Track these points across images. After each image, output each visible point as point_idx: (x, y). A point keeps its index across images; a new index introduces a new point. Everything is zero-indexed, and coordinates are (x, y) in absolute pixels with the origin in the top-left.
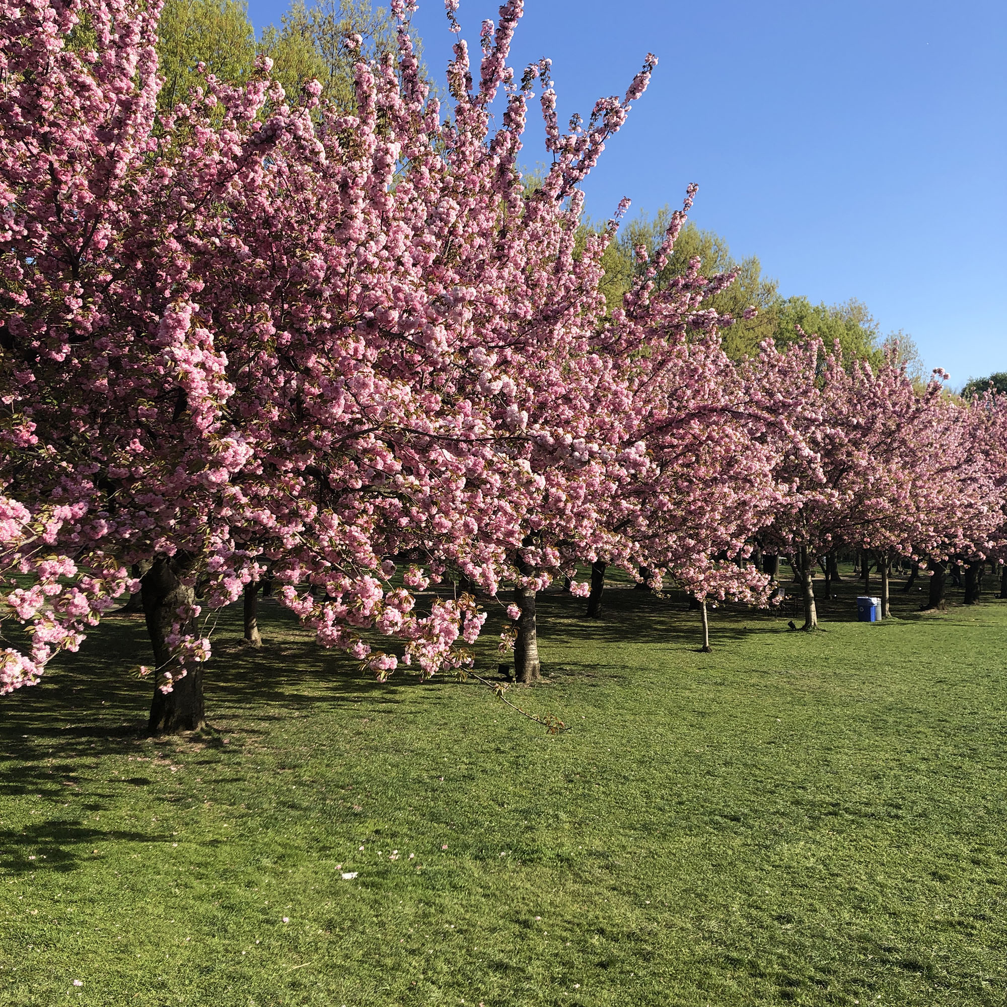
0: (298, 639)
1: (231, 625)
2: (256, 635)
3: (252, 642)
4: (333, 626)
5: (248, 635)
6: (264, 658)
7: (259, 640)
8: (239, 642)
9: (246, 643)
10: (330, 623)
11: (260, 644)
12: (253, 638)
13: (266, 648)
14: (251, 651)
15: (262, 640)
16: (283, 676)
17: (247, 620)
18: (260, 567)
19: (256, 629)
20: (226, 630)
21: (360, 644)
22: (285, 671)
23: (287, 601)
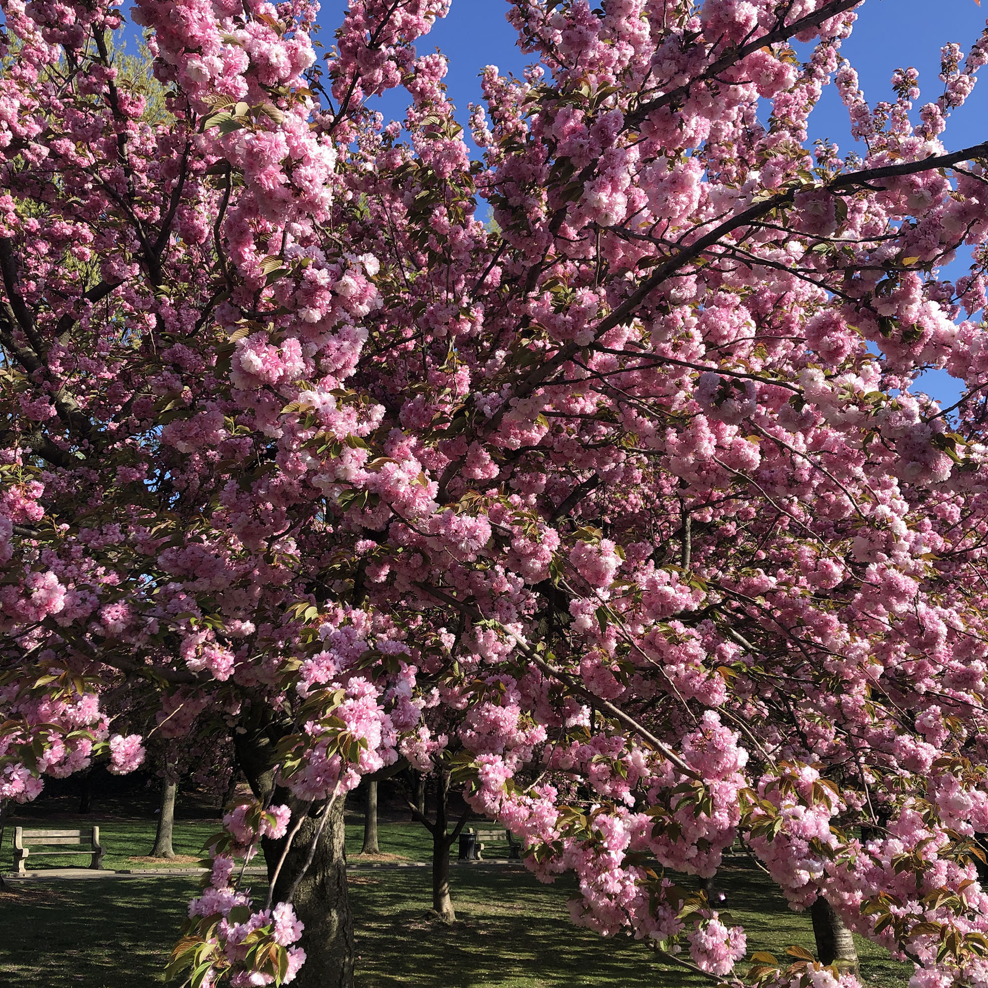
0: (501, 911)
1: (421, 892)
2: (448, 905)
3: (443, 915)
4: (624, 865)
5: (438, 906)
6: (458, 938)
7: (452, 913)
8: (427, 915)
9: (435, 916)
10: (617, 856)
11: (453, 918)
12: (445, 911)
13: (461, 924)
14: (441, 928)
15: (456, 913)
16: (484, 967)
17: (437, 886)
18: (433, 738)
19: (448, 897)
20: (413, 899)
21: (715, 923)
22: (487, 959)
23: (488, 797)
